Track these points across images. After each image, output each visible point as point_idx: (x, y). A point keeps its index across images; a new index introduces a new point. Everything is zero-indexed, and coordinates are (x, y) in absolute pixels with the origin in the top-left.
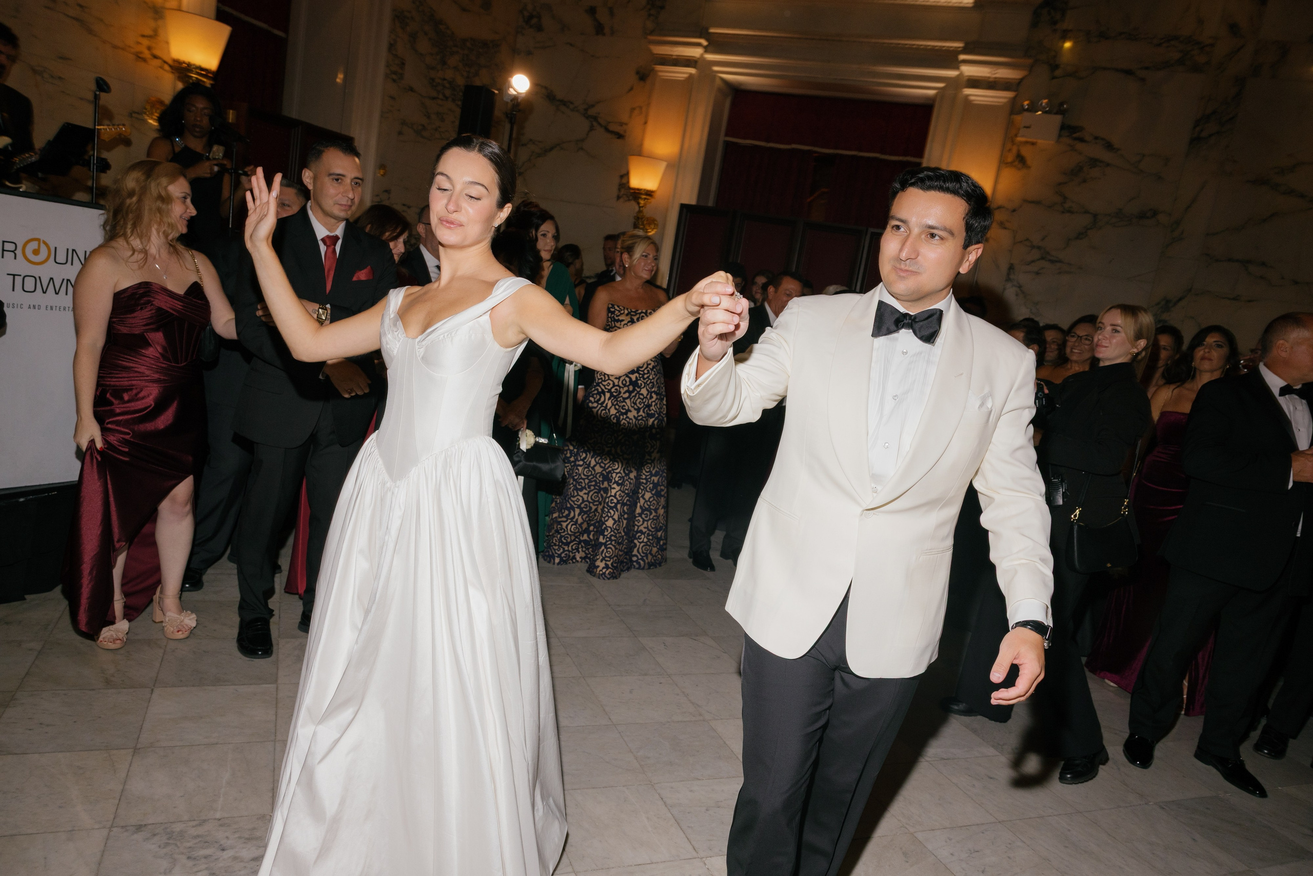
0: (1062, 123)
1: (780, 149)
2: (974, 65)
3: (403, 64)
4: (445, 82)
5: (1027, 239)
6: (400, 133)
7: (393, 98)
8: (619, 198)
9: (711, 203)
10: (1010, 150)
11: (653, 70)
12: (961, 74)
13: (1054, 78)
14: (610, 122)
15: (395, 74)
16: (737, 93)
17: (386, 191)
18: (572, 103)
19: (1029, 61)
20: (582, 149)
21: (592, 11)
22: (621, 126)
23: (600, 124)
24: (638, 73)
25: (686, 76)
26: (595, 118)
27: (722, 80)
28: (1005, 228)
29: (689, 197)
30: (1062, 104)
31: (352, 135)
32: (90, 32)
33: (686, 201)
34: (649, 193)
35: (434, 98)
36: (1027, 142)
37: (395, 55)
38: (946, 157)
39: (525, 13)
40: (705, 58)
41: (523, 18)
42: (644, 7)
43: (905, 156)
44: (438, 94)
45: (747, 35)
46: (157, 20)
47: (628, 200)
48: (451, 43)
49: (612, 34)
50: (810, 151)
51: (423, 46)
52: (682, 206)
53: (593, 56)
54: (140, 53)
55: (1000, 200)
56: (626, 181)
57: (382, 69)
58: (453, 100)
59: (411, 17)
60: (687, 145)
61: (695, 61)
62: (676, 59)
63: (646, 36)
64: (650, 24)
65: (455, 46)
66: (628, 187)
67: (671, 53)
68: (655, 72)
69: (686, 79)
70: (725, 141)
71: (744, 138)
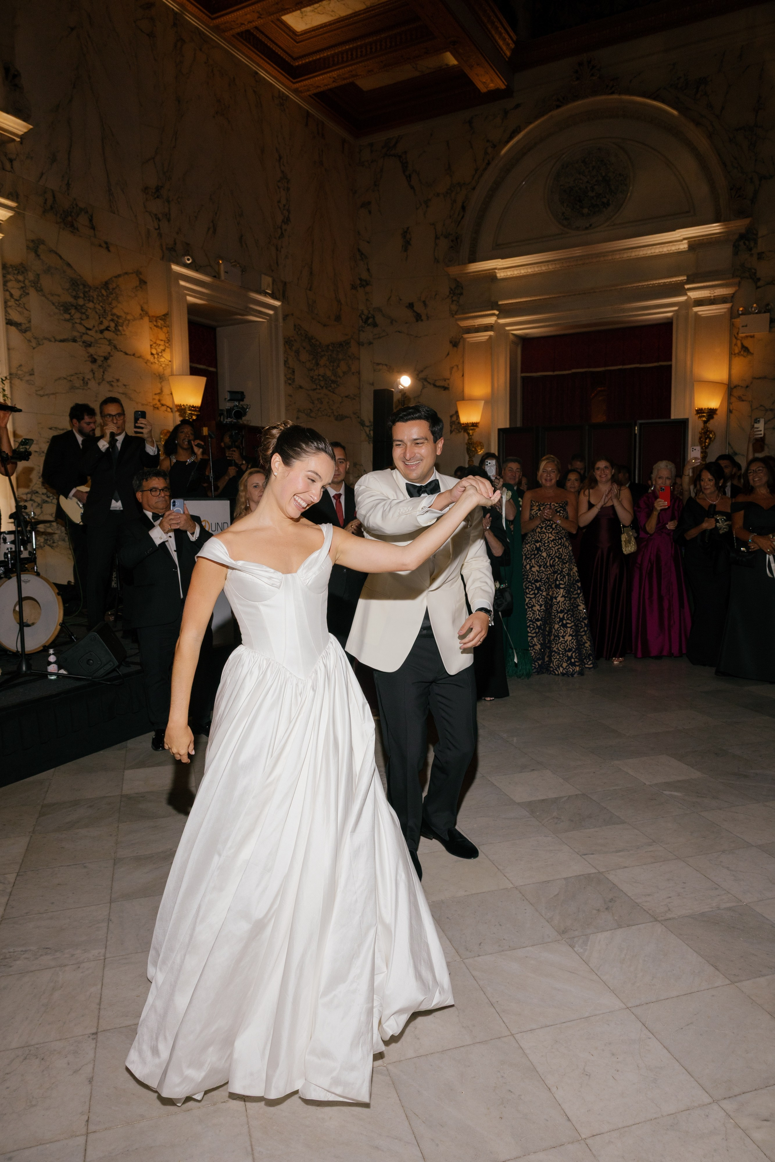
0: (770, 318)
1: (563, 375)
2: (699, 290)
3: (294, 372)
4: (320, 377)
5: (761, 406)
7: (291, 396)
8: (451, 432)
9: (519, 424)
10: (736, 345)
11: (462, 337)
12: (689, 297)
13: (758, 288)
14: (436, 380)
15: (290, 381)
16: (525, 341)
19: (737, 280)
21: (411, 306)
22: (445, 381)
24: (451, 342)
25: (487, 337)
26: (425, 379)
27: (513, 334)
28: (743, 401)
29: (504, 423)
30: (768, 305)
33: (502, 426)
34: (475, 425)
35: (314, 390)
36: (747, 337)
37: (289, 367)
38: (689, 358)
39: (363, 316)
40: (499, 323)
41: (362, 320)
42: (448, 296)
43: (658, 362)
44: (317, 386)
45: (526, 301)
46: (161, 383)
47: (460, 432)
48: (320, 350)
49: (428, 318)
50: (585, 372)
51: (304, 356)
52: (500, 430)
53: (416, 337)
54: (155, 405)
55: (735, 381)
56: (457, 419)
57: (282, 378)
58: (326, 388)
59: (295, 340)
60: (496, 385)
61: (492, 326)
62: (478, 328)
63: (453, 317)
64: (454, 307)
65: (323, 351)
66: (459, 423)
67: (474, 324)
68: (464, 339)
69: (488, 340)
70: (521, 377)
71: (536, 372)
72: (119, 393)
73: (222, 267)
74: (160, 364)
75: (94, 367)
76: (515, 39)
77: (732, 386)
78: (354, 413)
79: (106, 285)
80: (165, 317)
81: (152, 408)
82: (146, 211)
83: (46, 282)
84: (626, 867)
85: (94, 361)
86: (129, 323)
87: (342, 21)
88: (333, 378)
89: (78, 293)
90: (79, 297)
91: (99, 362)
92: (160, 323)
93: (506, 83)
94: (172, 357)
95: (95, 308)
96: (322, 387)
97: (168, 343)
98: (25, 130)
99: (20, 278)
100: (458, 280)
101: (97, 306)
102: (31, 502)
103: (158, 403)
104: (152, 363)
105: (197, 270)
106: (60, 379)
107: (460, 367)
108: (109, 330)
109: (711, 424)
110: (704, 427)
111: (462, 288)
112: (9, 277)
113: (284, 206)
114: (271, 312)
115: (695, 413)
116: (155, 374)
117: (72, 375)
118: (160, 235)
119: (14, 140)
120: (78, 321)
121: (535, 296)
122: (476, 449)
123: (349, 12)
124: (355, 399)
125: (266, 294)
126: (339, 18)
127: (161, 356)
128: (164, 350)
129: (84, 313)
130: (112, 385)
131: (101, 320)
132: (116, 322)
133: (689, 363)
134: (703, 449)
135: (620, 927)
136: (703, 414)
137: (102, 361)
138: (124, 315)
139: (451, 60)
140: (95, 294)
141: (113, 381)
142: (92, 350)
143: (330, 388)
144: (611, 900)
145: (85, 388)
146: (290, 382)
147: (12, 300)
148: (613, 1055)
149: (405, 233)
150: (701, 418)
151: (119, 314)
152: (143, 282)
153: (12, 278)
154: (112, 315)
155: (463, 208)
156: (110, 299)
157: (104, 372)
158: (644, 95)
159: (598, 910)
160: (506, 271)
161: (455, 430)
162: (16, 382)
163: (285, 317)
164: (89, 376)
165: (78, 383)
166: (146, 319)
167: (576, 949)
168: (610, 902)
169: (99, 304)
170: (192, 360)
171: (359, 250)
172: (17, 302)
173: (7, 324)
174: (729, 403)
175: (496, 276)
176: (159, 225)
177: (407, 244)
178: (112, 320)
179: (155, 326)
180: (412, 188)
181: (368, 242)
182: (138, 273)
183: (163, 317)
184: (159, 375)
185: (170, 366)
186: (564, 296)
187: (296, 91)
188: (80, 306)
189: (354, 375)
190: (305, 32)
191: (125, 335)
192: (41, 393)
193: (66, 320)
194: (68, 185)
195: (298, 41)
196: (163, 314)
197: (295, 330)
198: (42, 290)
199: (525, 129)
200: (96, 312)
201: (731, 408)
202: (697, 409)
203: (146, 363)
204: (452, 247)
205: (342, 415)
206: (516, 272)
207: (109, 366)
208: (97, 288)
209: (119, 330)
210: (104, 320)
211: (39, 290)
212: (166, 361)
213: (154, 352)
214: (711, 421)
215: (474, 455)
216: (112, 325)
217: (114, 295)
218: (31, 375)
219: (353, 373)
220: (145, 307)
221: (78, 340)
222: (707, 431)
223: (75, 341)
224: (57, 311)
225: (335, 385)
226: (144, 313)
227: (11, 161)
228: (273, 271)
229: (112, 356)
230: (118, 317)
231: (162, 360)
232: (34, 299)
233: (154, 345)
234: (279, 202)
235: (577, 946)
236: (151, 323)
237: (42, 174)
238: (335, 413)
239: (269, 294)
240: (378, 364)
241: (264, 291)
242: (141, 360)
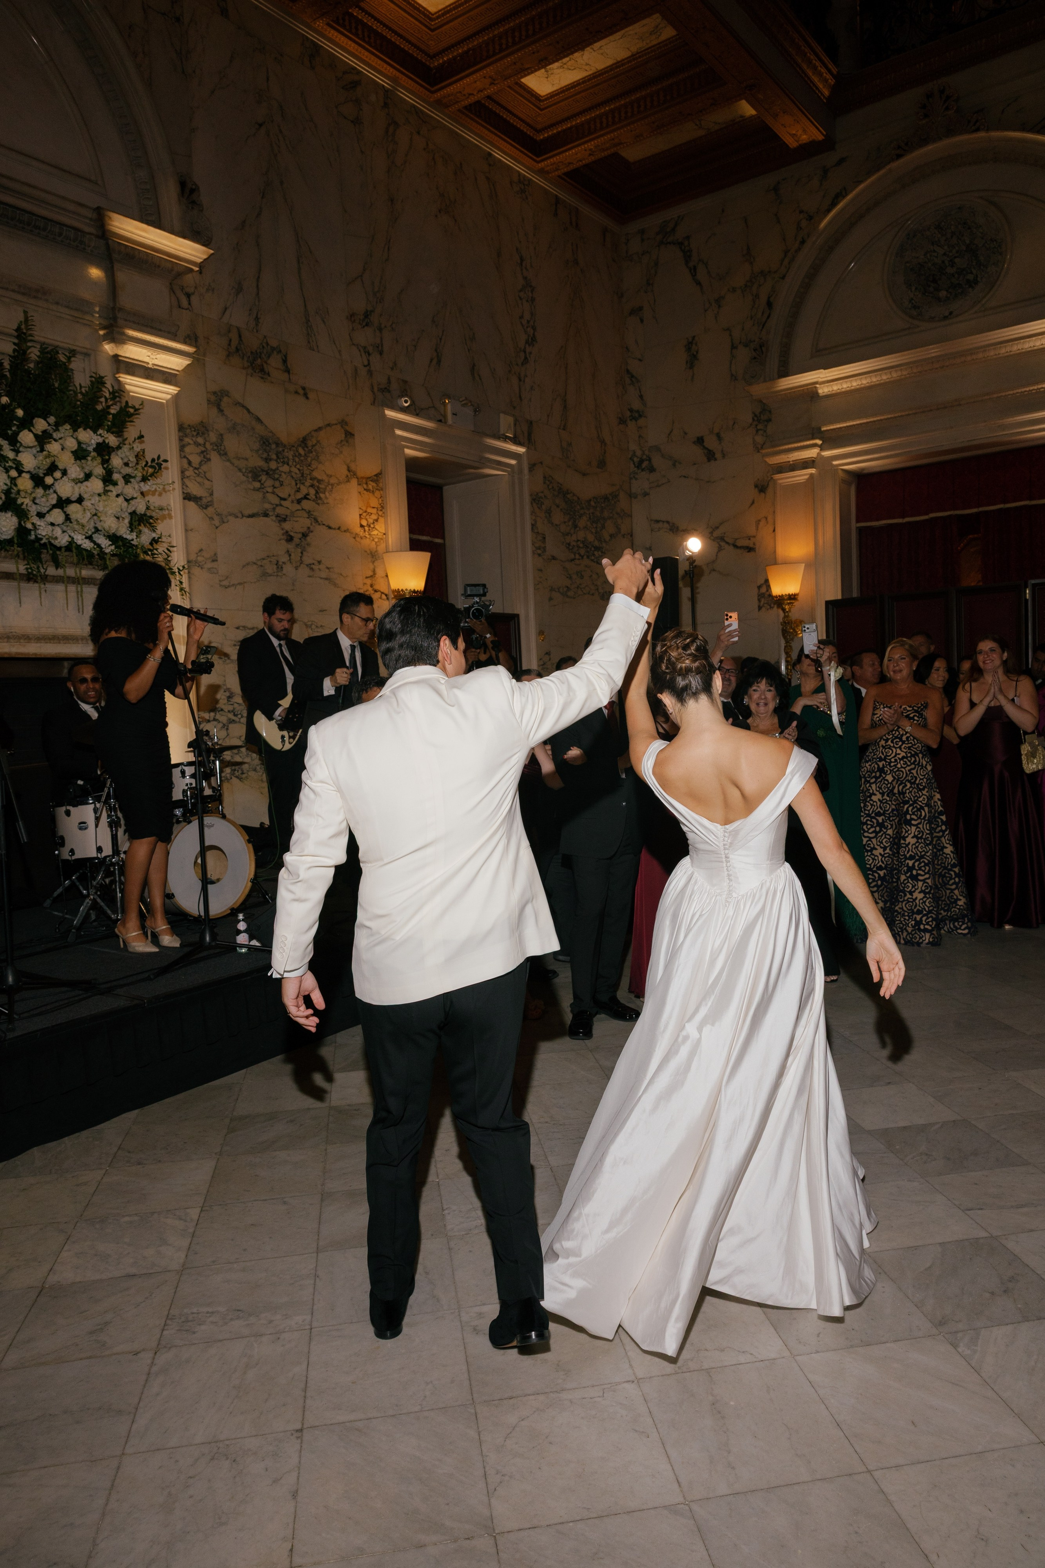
1: (917, 522)
3: (544, 538)
4: (579, 543)
6: (551, 599)
7: (541, 570)
8: (760, 608)
9: (855, 594)
11: (772, 478)
14: (737, 539)
15: (540, 550)
16: (861, 479)
17: (547, 653)
20: (714, 570)
21: (700, 441)
22: (750, 539)
23: (727, 543)
24: (756, 486)
25: (806, 477)
26: (722, 539)
27: (843, 470)
29: (834, 592)
31: (515, 612)
32: (335, 585)
33: (831, 597)
34: (793, 597)
35: (572, 560)
37: (538, 533)
39: (635, 459)
40: (823, 456)
41: (634, 464)
42: (751, 425)
44: (575, 555)
45: (861, 424)
46: (373, 562)
47: (771, 608)
48: (579, 507)
49: (724, 456)
50: (950, 516)
51: (558, 517)
52: (828, 603)
53: (709, 482)
56: (767, 591)
57: (529, 548)
58: (588, 557)
59: (545, 496)
60: (821, 542)
61: (813, 461)
62: (793, 464)
63: (758, 452)
64: (759, 439)
65: (582, 508)
66: (770, 595)
67: (788, 460)
68: (775, 481)
69: (808, 480)
70: (857, 528)
71: (877, 520)
72: (321, 578)
73: (449, 407)
74: (372, 539)
75: (291, 546)
76: (835, 73)
79: (304, 441)
80: (377, 478)
82: (353, 344)
83: (231, 443)
84: (1032, 1231)
85: (290, 539)
86: (332, 488)
87: (600, 75)
88: (597, 543)
89: (270, 454)
90: (271, 460)
91: (296, 540)
92: (371, 485)
93: (825, 133)
94: (386, 529)
95: (290, 471)
96: (582, 557)
97: (381, 510)
98: (205, 257)
99: (200, 440)
100: (764, 401)
101: (294, 469)
102: (215, 723)
103: (370, 589)
104: (362, 538)
105: (417, 415)
106: (248, 564)
107: (770, 519)
108: (308, 499)
111: (770, 412)
112: (187, 440)
113: (528, 322)
114: (513, 462)
116: (366, 552)
117: (263, 559)
118: (370, 373)
119: (191, 270)
120: (270, 490)
121: (872, 416)
122: (794, 630)
123: (609, 62)
125: (505, 439)
126: (595, 73)
127: (374, 528)
128: (377, 520)
129: (277, 479)
130: (312, 569)
131: (298, 486)
132: (316, 488)
135: (1026, 1319)
137: (300, 539)
138: (325, 478)
139: (747, 109)
140: (290, 454)
141: (313, 564)
142: (287, 526)
143: (593, 558)
144: (1012, 1279)
145: (280, 574)
146: (539, 552)
147: (191, 469)
148: (1022, 1512)
149: (690, 345)
151: (320, 477)
152: (349, 435)
153: (191, 442)
154: (311, 479)
155: (769, 304)
156: (309, 459)
157: (302, 553)
158: (1023, 128)
159: (993, 1293)
160: (831, 386)
161: (765, 605)
162: (196, 571)
163: (532, 467)
164: (285, 558)
165: (270, 569)
166: (354, 482)
167: (960, 1350)
168: (1010, 1281)
169: (295, 466)
170: (411, 531)
171: (628, 371)
172: (196, 471)
173: (184, 499)
175: (817, 393)
176: (369, 360)
177: (693, 359)
178: (312, 486)
179: (365, 489)
180: (699, 283)
181: (640, 360)
182: (343, 423)
183: (375, 478)
184: (371, 553)
185: (385, 540)
186: (916, 413)
187: (541, 172)
188: (272, 470)
190: (552, 95)
191: (328, 503)
192: (225, 583)
193: (255, 489)
194: (257, 319)
195: (542, 107)
196: (375, 473)
197: (544, 483)
198: (226, 454)
199: (852, 191)
200: (292, 477)
203: (355, 538)
204: (755, 358)
206: (845, 386)
207: (308, 545)
208: (293, 446)
209: (320, 498)
210: (302, 487)
211: (223, 454)
212: (379, 534)
213: (364, 523)
215: (792, 639)
216: (312, 492)
217: (314, 453)
218: (213, 561)
219: (623, 536)
220: (353, 467)
221: (271, 514)
223: (266, 515)
224: (245, 479)
225: (600, 553)
226: (351, 473)
227: (188, 296)
228: (514, 408)
229: (312, 532)
230: (319, 481)
231: (375, 532)
232: (216, 466)
233: (364, 514)
234: (521, 317)
235: (961, 1344)
236: (359, 487)
237: (226, 309)
238: (601, 591)
239: (509, 438)
240: (657, 521)
241: (504, 435)
242: (348, 534)
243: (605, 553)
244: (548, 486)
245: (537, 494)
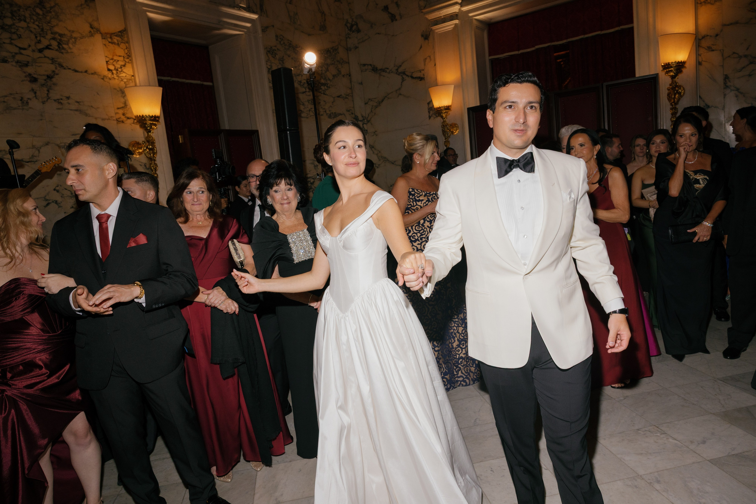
1: (528, 52)
5: (734, 53)
8: (430, 117)
11: (431, 29)
14: (413, 73)
18: (388, 69)
20: (400, 94)
21: (386, 8)
22: (420, 72)
23: (407, 76)
24: (422, 36)
25: (453, 26)
26: (404, 73)
27: (477, 20)
28: (713, 50)
29: (474, 103)
32: (87, 115)
33: (471, 105)
34: (448, 108)
38: (651, 15)
39: (348, 25)
40: (462, 11)
41: (348, 28)
43: (619, 26)
44: (306, 89)
46: (124, 97)
47: (437, 116)
49: (401, 18)
50: (549, 46)
52: (469, 109)
53: (393, 36)
54: (119, 119)
55: (703, 31)
56: (431, 105)
59: (278, 49)
60: (464, 71)
61: (457, 15)
62: (444, 18)
63: (421, 11)
64: (422, 2)
66: (434, 108)
67: (441, 16)
68: (433, 31)
69: (453, 28)
70: (490, 60)
71: (502, 54)
72: (71, 110)
74: (120, 79)
75: (35, 86)
77: (700, 37)
78: (348, 111)
80: (123, 34)
81: (115, 122)
85: (34, 80)
86: (75, 41)
88: (322, 81)
89: (4, 12)
90: (5, 17)
91: (41, 81)
92: (116, 39)
94: (134, 72)
95: (28, 27)
97: (128, 58)
101: (31, 25)
103: (123, 117)
104: (110, 79)
107: (432, 57)
108: (50, 49)
109: (680, 79)
110: (672, 82)
114: (249, 25)
115: (661, 69)
116: (115, 89)
117: (6, 96)
120: (7, 41)
122: (451, 130)
124: (347, 98)
125: (240, 8)
127: (121, 71)
128: (124, 66)
129: (14, 33)
130: (61, 103)
131: (38, 38)
132: (58, 40)
133: (651, 20)
134: (672, 105)
136: (670, 69)
137: (45, 80)
138: (66, 33)
140: (26, 13)
141: (61, 99)
142: (29, 70)
143: (321, 91)
150: (668, 73)
151: (61, 32)
152: (90, 0)
154: (52, 33)
156: (48, 18)
157: (48, 91)
161: (433, 115)
163: (265, 29)
164: (31, 95)
165: (14, 103)
166: (98, 37)
169: (34, 23)
174: (698, 55)
178: (54, 39)
179: (109, 42)
183: (120, 34)
184: (120, 90)
185: (133, 80)
188: (7, 25)
189: (344, 77)
191: (72, 53)
196: (118, 31)
197: (277, 40)
200: (31, 31)
201: (700, 60)
202: (663, 64)
203: (103, 79)
205: (335, 113)
207: (55, 84)
208: (30, 7)
209: (63, 48)
210: (42, 39)
212: (127, 76)
213: (111, 67)
214: (680, 76)
215: (449, 137)
216: (54, 44)
217: (53, 13)
219: (344, 76)
220: (95, 24)
221: (10, 60)
222: (676, 86)
223: (5, 61)
225: (326, 87)
229: (57, 74)
230: (61, 35)
231: (124, 75)
233: (111, 61)
236: (103, 40)
238: (328, 112)
239: (243, 8)
240: (364, 65)
241: (238, 5)
242: (96, 76)
243: (329, 87)
244: (280, 42)
245: (271, 47)
